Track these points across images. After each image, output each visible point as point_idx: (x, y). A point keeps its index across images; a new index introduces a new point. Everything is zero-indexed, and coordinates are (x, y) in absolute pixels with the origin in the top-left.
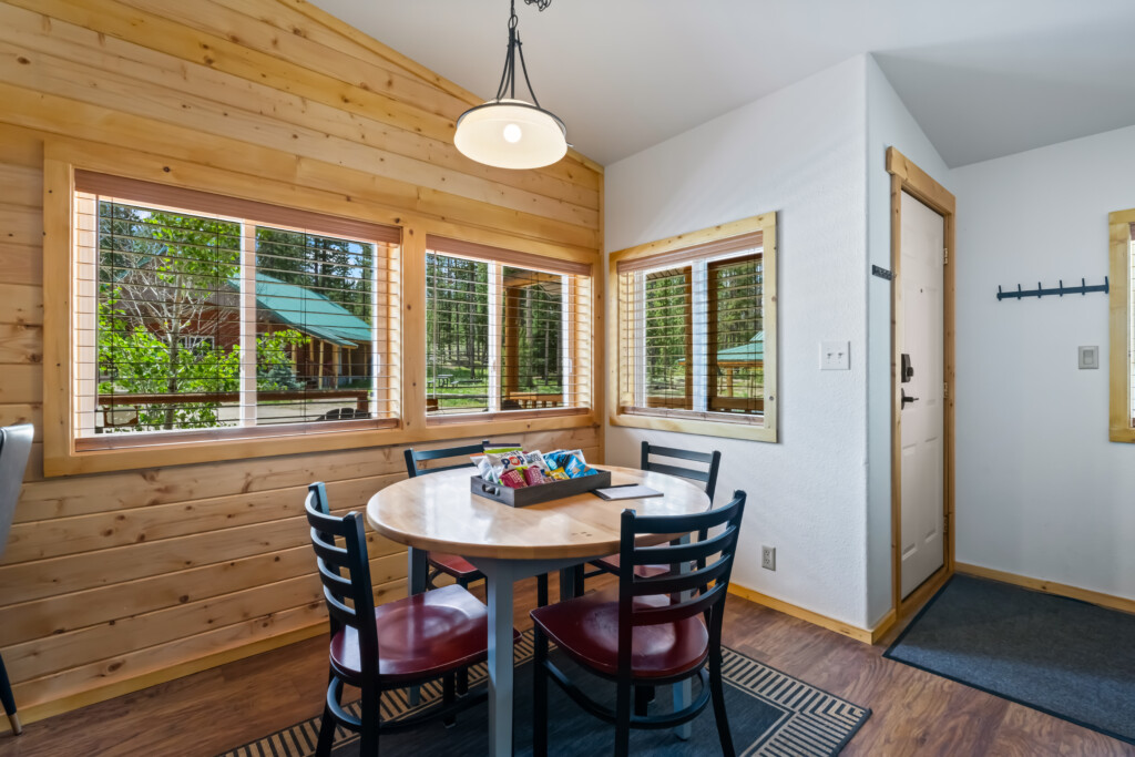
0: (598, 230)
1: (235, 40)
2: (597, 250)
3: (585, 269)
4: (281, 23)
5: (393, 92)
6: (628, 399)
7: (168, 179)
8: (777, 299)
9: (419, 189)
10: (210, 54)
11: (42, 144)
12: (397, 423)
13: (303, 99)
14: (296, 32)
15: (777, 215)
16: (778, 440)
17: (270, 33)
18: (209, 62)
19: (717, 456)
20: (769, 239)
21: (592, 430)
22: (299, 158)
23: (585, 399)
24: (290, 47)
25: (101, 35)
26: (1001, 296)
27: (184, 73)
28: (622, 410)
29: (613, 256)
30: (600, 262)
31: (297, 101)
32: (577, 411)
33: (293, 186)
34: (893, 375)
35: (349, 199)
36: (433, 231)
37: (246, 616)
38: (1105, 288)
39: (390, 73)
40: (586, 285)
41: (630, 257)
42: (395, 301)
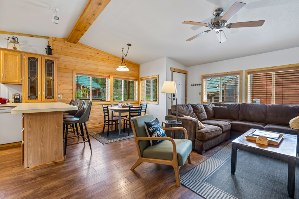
0: (138, 74)
1: (91, 56)
2: (138, 77)
3: (136, 80)
4: (96, 53)
5: (109, 59)
6: (143, 99)
7: (84, 73)
8: (158, 86)
9: (112, 71)
10: (88, 58)
11: (73, 71)
12: (109, 102)
13: (98, 62)
14: (97, 53)
15: (158, 75)
16: (158, 104)
17: (94, 54)
18: (88, 59)
19: (147, 105)
20: (157, 78)
21: (137, 104)
22: (98, 69)
23: (137, 99)
24: (97, 55)
25: (78, 58)
26: (192, 85)
27: (86, 61)
28: (142, 101)
29: (141, 78)
30: (139, 79)
31: (97, 62)
32: (135, 101)
33: (97, 72)
34: (172, 96)
35: (103, 73)
36: (114, 76)
37: (92, 123)
38: (201, 85)
39: (109, 56)
40: (137, 82)
41: (143, 79)
42: (109, 86)
